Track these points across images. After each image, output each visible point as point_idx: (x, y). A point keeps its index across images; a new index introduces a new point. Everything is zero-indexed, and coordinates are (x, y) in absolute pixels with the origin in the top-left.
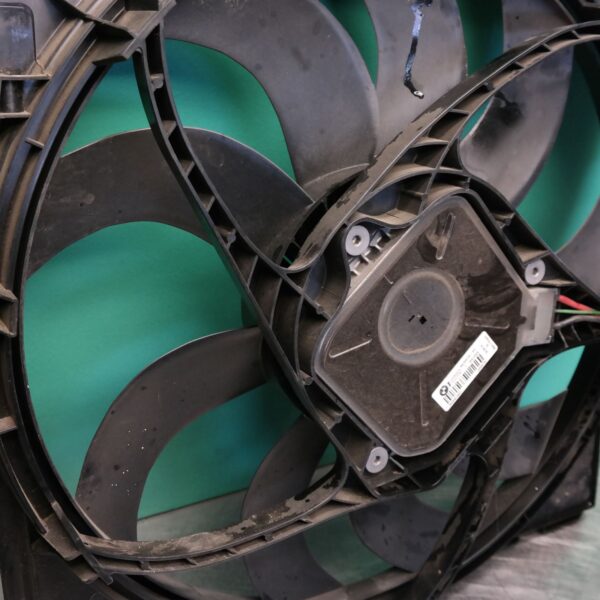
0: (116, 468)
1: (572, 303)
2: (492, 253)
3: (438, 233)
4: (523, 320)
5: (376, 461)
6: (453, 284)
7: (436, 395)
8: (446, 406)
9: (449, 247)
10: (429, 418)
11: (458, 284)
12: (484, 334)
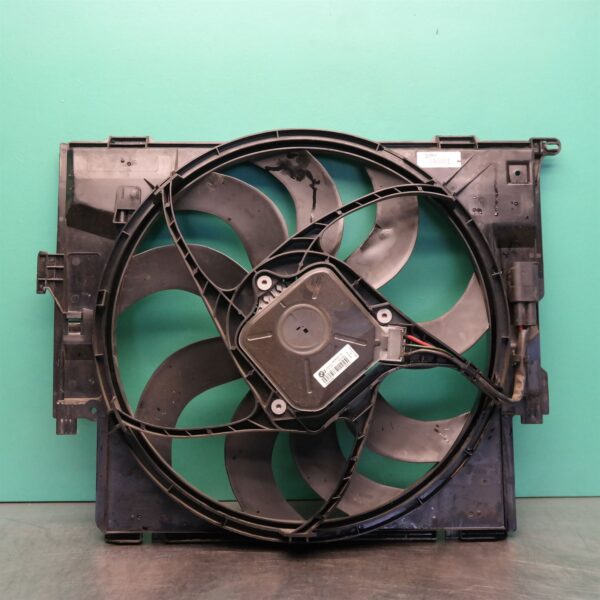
0: (159, 409)
1: (418, 341)
2: (350, 300)
3: (312, 284)
4: (379, 344)
5: (279, 407)
6: (324, 313)
7: (316, 376)
8: (324, 385)
9: (320, 293)
10: (311, 389)
11: (327, 314)
12: (348, 346)
